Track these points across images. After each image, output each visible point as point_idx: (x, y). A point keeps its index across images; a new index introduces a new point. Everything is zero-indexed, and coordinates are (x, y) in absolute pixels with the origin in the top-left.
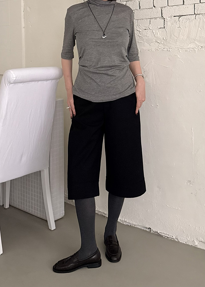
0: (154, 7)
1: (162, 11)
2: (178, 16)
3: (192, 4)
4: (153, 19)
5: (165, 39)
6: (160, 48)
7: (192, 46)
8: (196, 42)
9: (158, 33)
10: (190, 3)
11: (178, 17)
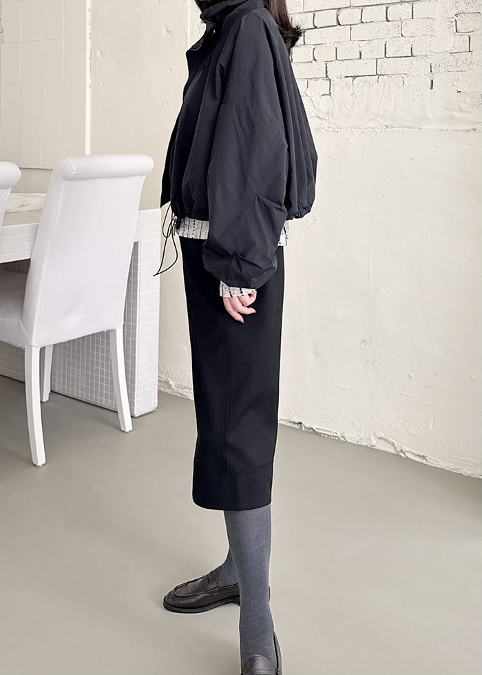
0: (315, 60)
1: (327, 67)
2: (351, 77)
3: (374, 59)
4: (313, 81)
5: (330, 112)
6: (323, 127)
7: (372, 125)
8: (378, 118)
9: (321, 104)
10: (371, 57)
11: (352, 79)
